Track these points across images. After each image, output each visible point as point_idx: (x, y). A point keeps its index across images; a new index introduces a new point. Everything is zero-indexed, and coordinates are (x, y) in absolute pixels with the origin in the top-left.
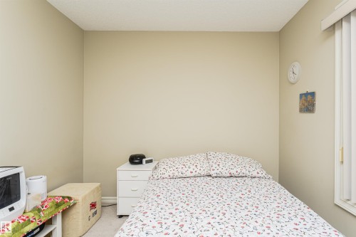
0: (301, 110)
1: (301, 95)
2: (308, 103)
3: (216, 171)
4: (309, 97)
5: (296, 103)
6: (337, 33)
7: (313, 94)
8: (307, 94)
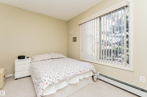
0: (73, 41)
1: (73, 38)
2: (75, 39)
3: (54, 57)
4: (75, 38)
5: (72, 39)
6: (81, 25)
7: (76, 38)
8: (74, 38)
